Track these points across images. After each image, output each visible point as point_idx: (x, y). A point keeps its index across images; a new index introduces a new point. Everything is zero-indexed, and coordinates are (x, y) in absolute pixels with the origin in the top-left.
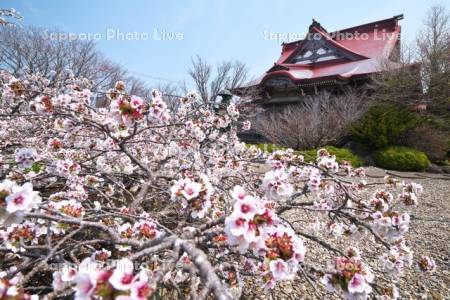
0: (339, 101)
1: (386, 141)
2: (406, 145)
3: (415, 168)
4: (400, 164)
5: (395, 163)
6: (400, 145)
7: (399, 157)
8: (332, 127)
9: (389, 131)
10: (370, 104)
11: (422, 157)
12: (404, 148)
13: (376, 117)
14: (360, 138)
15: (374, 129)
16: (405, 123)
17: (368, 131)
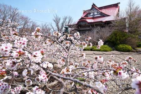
1: (119, 42)
3: (129, 51)
4: (124, 50)
5: (122, 49)
9: (120, 39)
12: (124, 44)
13: (116, 35)
16: (124, 36)
17: (113, 39)
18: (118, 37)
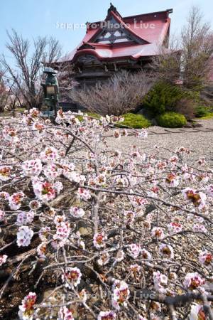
0: (135, 78)
1: (164, 109)
2: (174, 111)
3: (180, 126)
4: (171, 123)
5: (169, 123)
7: (171, 119)
8: (130, 98)
9: (166, 102)
11: (182, 118)
12: (174, 113)
13: (159, 91)
14: (149, 106)
15: (158, 101)
16: (175, 96)
17: (154, 102)
18: (163, 98)
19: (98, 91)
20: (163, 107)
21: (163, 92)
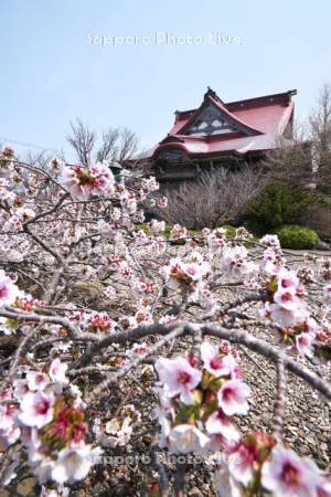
0: (236, 178)
1: (281, 220)
2: (299, 224)
3: (308, 246)
4: (293, 242)
5: (289, 242)
6: (293, 223)
7: (293, 236)
8: (229, 205)
9: (284, 210)
10: (265, 182)
11: (313, 235)
12: (297, 227)
13: (272, 195)
14: (256, 216)
15: (270, 208)
16: (298, 201)
17: (265, 209)
18: (278, 205)
19: (182, 195)
20: (279, 217)
21: (278, 195)
